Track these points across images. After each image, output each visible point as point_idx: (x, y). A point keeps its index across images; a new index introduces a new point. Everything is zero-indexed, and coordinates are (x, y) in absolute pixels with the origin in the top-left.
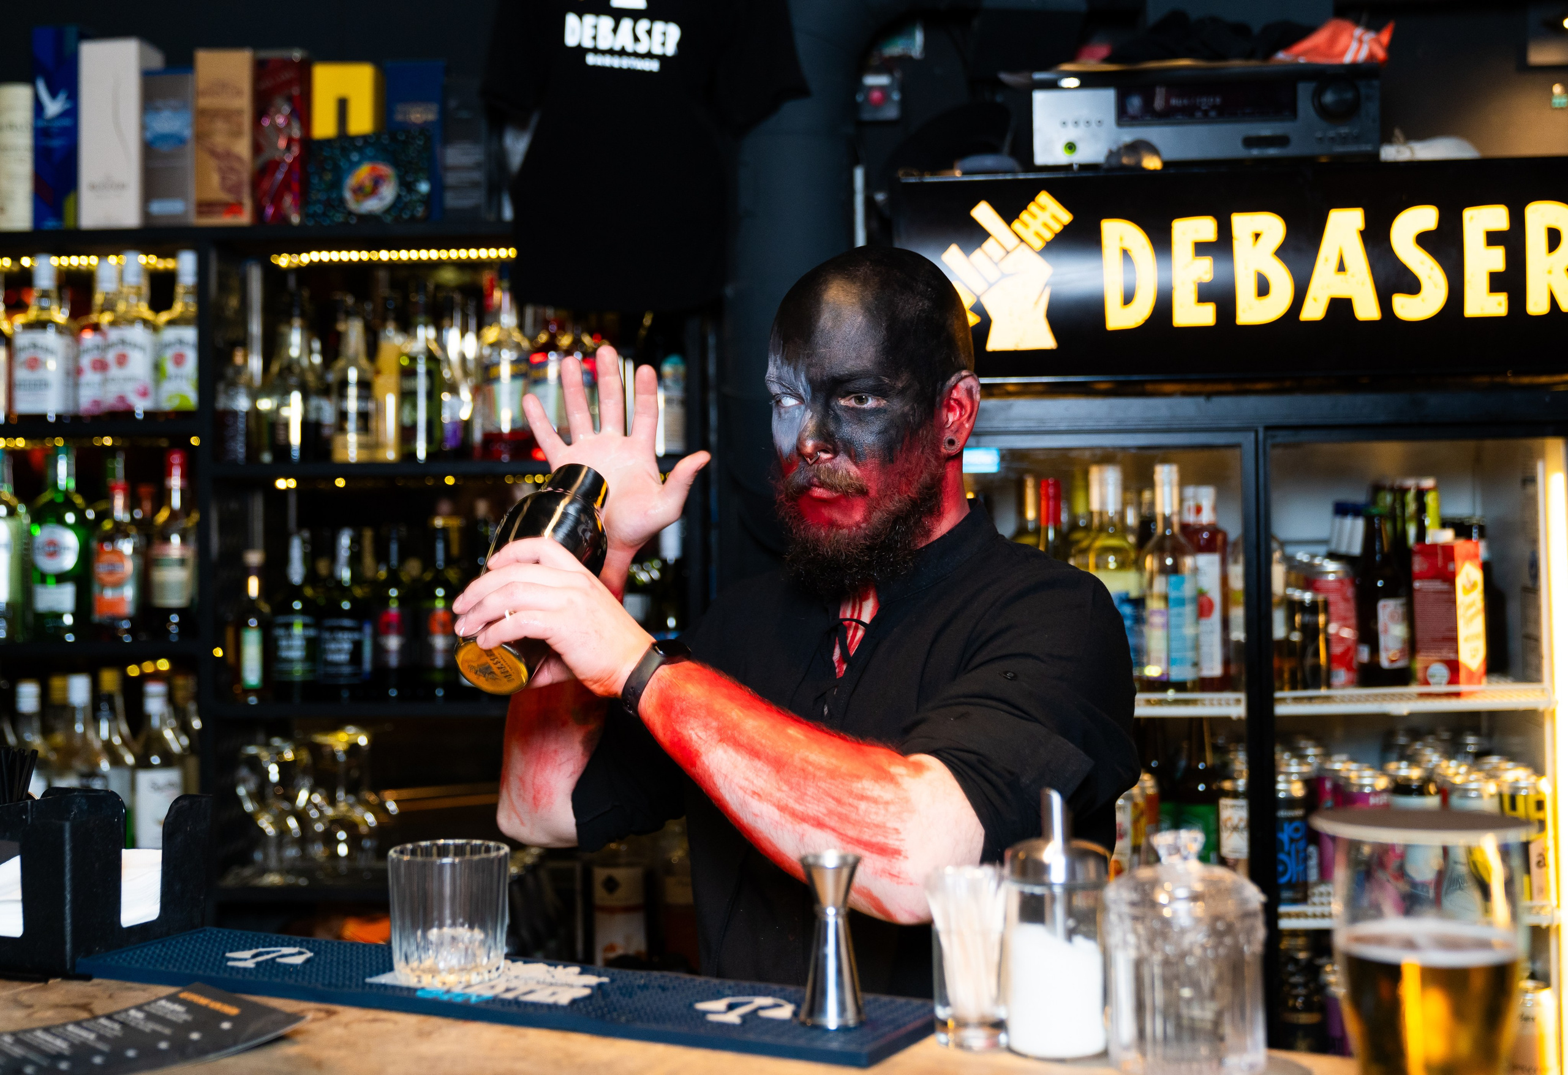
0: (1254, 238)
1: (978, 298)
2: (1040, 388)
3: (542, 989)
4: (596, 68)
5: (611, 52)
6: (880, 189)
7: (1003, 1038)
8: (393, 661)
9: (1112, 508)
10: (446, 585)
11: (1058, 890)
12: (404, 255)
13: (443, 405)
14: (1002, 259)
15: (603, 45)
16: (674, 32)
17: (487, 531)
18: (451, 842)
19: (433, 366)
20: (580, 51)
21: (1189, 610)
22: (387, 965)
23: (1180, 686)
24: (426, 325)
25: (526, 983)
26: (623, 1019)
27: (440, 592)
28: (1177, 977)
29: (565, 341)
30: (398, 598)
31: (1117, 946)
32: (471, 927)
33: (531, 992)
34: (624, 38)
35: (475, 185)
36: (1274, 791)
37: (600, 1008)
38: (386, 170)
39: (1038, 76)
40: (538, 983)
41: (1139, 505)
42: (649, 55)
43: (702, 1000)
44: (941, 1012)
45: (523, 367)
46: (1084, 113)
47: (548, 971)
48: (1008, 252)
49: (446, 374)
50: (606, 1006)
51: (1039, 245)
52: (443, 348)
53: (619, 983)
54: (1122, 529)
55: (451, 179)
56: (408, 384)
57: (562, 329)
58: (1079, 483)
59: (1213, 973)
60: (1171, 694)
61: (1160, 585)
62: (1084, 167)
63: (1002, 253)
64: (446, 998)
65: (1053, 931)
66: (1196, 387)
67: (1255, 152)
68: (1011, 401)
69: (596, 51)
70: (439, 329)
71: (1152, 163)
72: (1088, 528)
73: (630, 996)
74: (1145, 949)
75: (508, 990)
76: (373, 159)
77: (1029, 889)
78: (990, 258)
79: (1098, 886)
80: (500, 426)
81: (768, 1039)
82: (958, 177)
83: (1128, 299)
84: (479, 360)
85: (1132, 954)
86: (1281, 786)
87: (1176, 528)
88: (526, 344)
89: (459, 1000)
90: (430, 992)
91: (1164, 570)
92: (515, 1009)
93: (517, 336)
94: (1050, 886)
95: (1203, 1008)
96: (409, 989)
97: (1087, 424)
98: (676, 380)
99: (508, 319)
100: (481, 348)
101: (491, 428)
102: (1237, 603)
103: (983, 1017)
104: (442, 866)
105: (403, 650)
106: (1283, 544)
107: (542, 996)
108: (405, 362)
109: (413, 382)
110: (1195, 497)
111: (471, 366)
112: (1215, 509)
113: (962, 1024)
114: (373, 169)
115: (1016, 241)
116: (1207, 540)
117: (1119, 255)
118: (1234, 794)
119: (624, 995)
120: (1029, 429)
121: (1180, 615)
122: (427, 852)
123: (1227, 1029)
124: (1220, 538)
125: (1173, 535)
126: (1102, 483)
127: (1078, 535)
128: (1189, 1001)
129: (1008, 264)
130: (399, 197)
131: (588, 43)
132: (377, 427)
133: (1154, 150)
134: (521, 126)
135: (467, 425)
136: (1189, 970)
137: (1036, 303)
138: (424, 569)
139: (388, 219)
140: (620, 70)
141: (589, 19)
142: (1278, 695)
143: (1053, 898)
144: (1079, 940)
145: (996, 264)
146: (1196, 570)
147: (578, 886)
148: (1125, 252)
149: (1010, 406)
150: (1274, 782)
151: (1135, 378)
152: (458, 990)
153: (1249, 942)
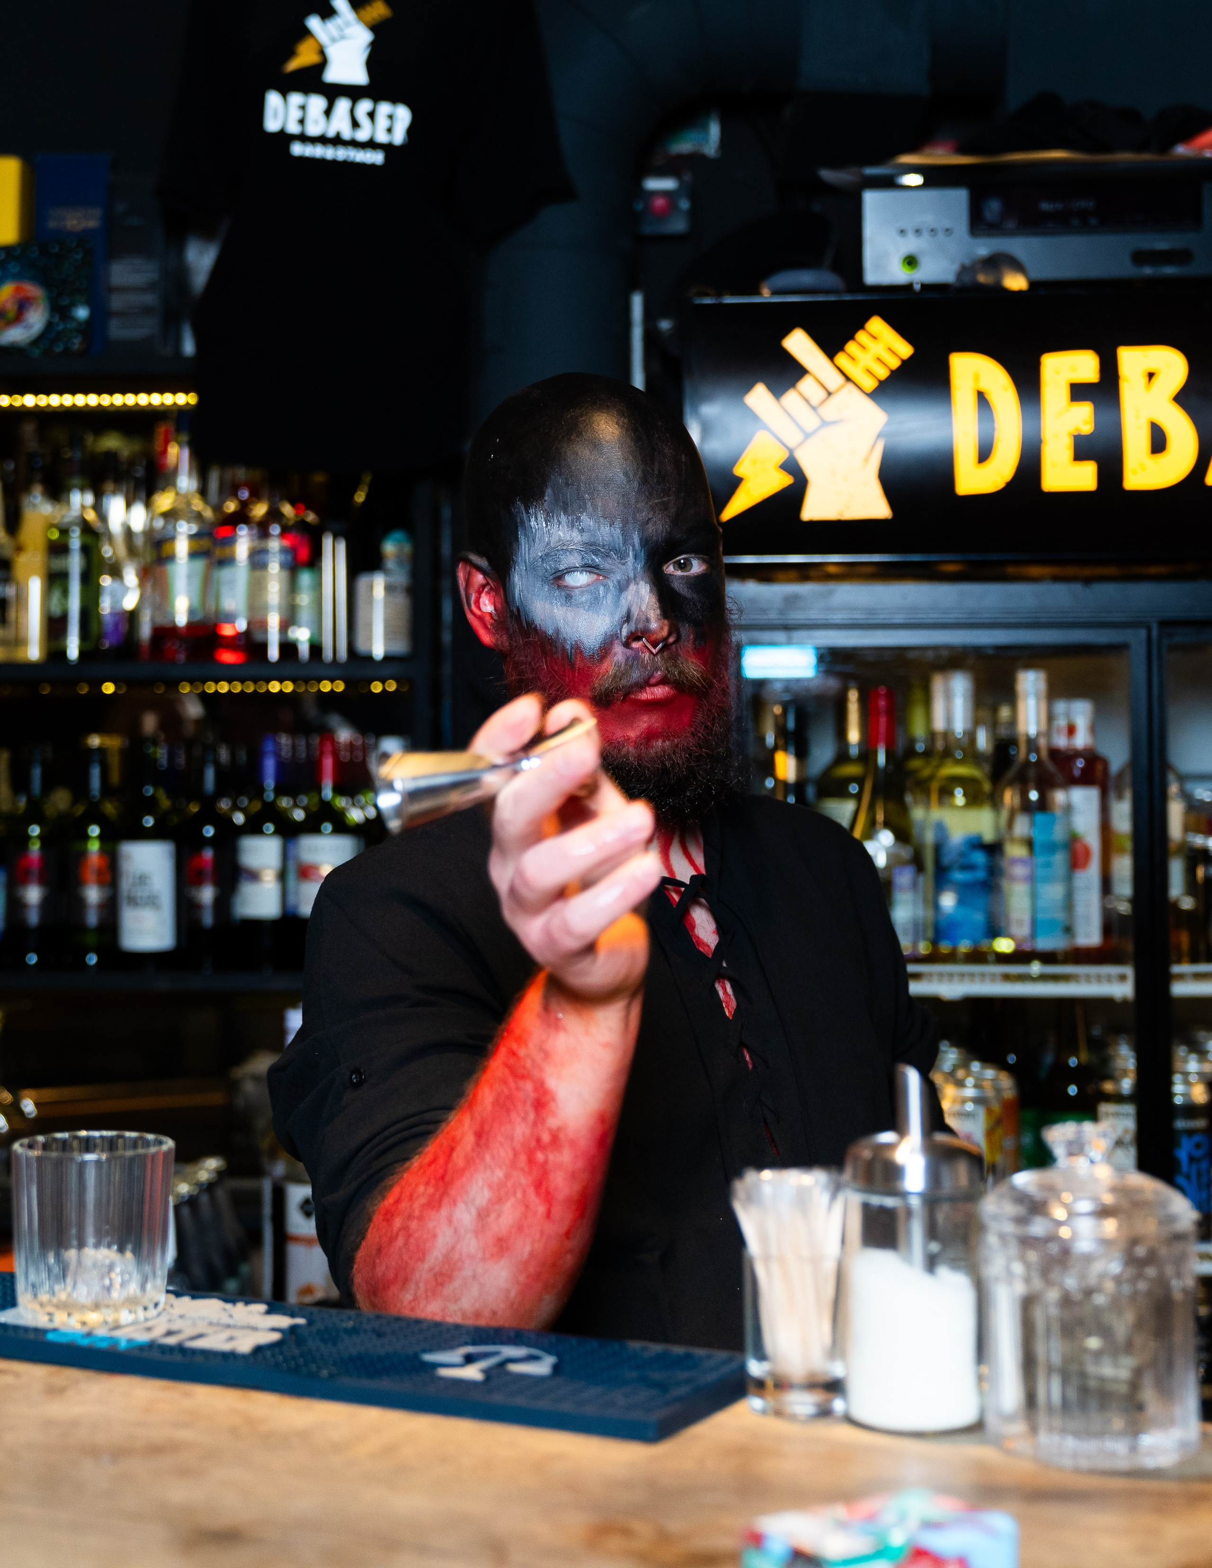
0: (1147, 379)
1: (791, 452)
2: (869, 570)
3: (216, 1332)
4: (303, 159)
5: (322, 140)
6: (665, 315)
7: (838, 1405)
8: (33, 918)
9: (959, 726)
10: (102, 821)
11: (915, 1202)
12: (55, 400)
13: (101, 592)
14: (823, 402)
15: (313, 130)
16: (403, 115)
17: (155, 753)
18: (96, 1134)
19: (90, 540)
20: (284, 138)
21: (1060, 859)
22: (9, 1299)
23: (1048, 958)
24: (82, 489)
25: (194, 1324)
26: (325, 1373)
27: (94, 831)
28: (1081, 1322)
29: (260, 510)
30: (41, 837)
31: (997, 1279)
32: (121, 1250)
33: (200, 1336)
34: (340, 124)
35: (146, 310)
36: (1169, 1095)
37: (294, 1358)
38: (34, 290)
39: (870, 171)
40: (211, 1324)
41: (993, 725)
42: (371, 145)
43: (431, 1350)
44: (755, 1368)
45: (205, 543)
46: (928, 219)
47: (225, 1309)
48: (830, 394)
49: (107, 551)
50: (302, 1355)
51: (870, 384)
52: (103, 517)
53: (319, 1325)
54: (972, 755)
55: (117, 302)
56: (57, 564)
57: (256, 496)
58: (918, 695)
59: (1129, 1317)
60: (1036, 968)
61: (1022, 827)
62: (925, 287)
63: (822, 394)
64: (85, 1342)
65: (908, 1259)
66: (1070, 571)
67: (1148, 271)
68: (831, 586)
69: (303, 138)
70: (99, 495)
71: (1016, 282)
72: (928, 754)
73: (335, 1343)
74: (1038, 1284)
75: (169, 1333)
76: (17, 277)
77: (876, 1200)
78: (807, 401)
79: (972, 1196)
80: (174, 618)
81: (521, 1401)
82: (766, 298)
83: (984, 454)
84: (149, 533)
85: (1020, 1289)
86: (1178, 1088)
87: (1044, 753)
88: (208, 514)
89: (103, 1345)
90: (65, 1335)
91: (1027, 807)
92: (178, 1357)
93: (198, 504)
94: (904, 1195)
95: (1116, 1365)
96: (37, 1331)
97: (931, 616)
98: (400, 562)
99: (186, 482)
100: (152, 519)
101: (161, 621)
102: (1121, 851)
103: (813, 1374)
104: (83, 1165)
105: (46, 904)
106: (1182, 778)
107: (216, 1342)
108: (55, 535)
109: (63, 561)
110: (1068, 715)
111: (139, 542)
112: (1093, 729)
113: (781, 1384)
114: (18, 290)
115: (840, 379)
116: (1082, 769)
117: (972, 400)
118: (1118, 1098)
119: (324, 1341)
120: (854, 622)
121: (1048, 865)
122: (64, 1145)
123: (1148, 1395)
124: (1099, 767)
125: (1039, 762)
126: (948, 696)
127: (915, 764)
128: (1098, 1355)
129: (829, 410)
130: (49, 326)
131: (293, 128)
132: (17, 618)
133: (1018, 267)
134: (207, 234)
135: (132, 617)
136: (1098, 1310)
137: (866, 460)
138: (75, 802)
139: (36, 352)
140: (334, 163)
141: (296, 99)
142: (1176, 969)
143: (909, 1213)
144: (944, 1272)
145: (814, 408)
146: (1068, 809)
147: (267, 1210)
148: (981, 397)
149: (831, 593)
150: (1169, 1083)
151: (995, 557)
152: (102, 1332)
153: (1179, 1275)
